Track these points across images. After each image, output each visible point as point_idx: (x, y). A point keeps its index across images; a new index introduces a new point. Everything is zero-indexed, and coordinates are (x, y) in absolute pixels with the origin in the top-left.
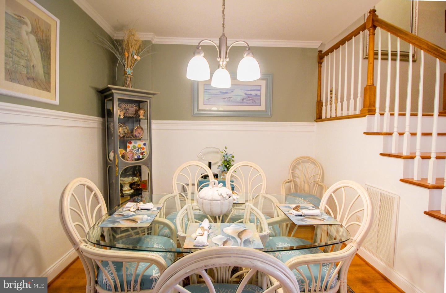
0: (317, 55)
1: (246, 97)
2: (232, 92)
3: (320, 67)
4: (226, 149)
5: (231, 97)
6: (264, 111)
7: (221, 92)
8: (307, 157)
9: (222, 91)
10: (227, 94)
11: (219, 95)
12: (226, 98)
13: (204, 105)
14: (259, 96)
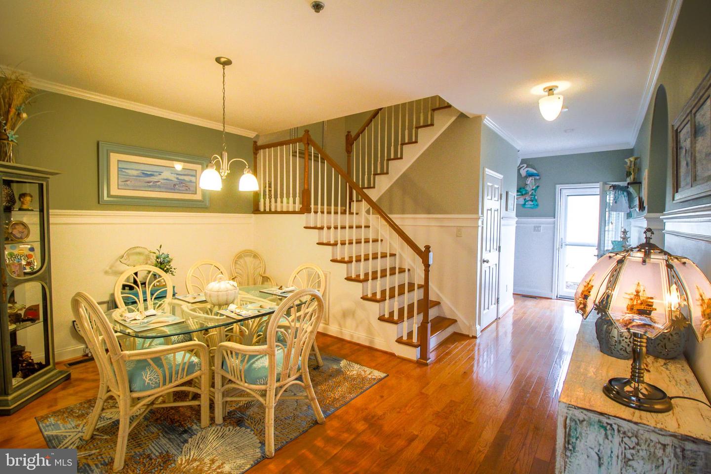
0: (252, 145)
1: (178, 183)
2: (160, 174)
3: (255, 158)
4: (160, 247)
5: (159, 182)
6: (200, 200)
7: (143, 173)
8: (249, 250)
9: (145, 172)
10: (152, 177)
11: (140, 176)
12: (151, 182)
13: (118, 189)
14: (194, 182)
